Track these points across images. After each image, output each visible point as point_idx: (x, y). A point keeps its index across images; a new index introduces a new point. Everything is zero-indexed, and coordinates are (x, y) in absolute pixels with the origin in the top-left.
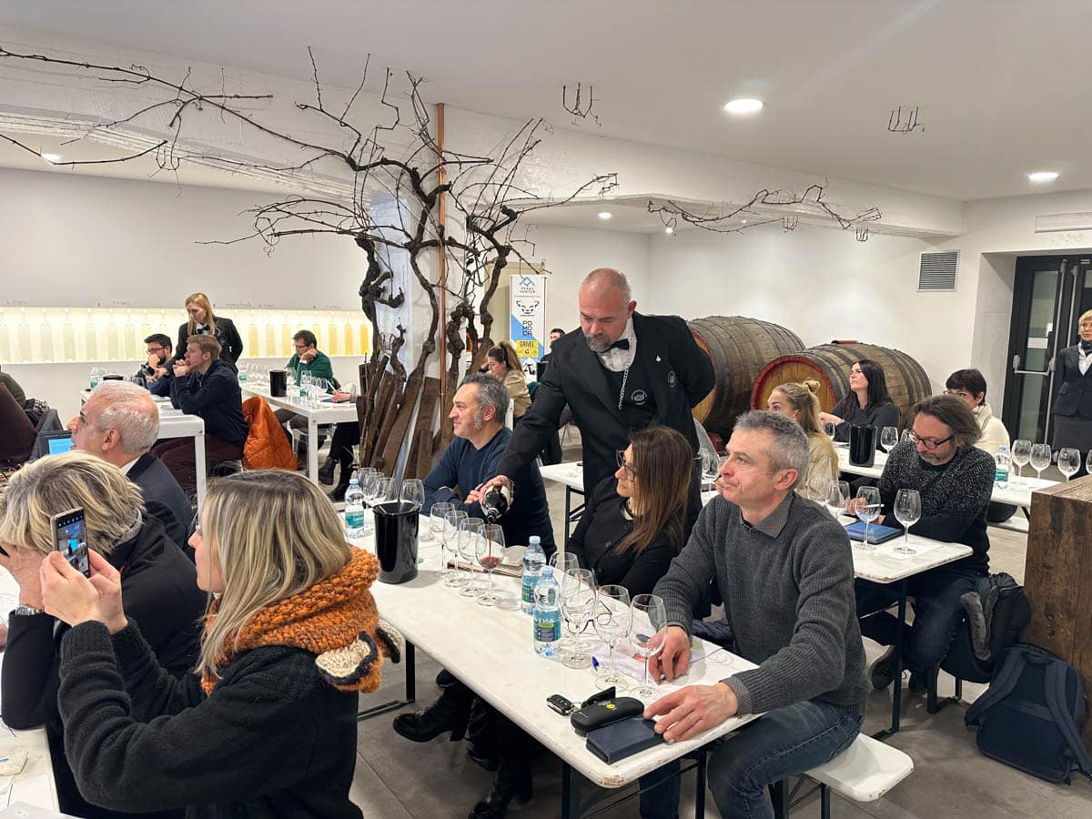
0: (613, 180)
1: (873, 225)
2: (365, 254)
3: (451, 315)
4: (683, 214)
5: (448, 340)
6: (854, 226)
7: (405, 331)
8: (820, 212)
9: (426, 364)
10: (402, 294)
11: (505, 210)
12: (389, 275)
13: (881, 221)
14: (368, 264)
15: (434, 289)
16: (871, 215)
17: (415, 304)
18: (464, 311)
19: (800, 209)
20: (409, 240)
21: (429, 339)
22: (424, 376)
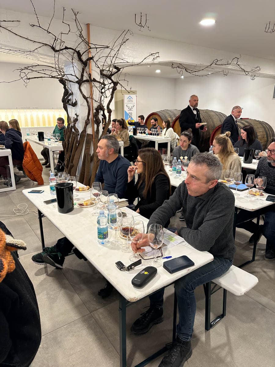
0: (157, 55)
1: (257, 73)
2: (63, 86)
3: (95, 109)
4: (186, 69)
5: (95, 119)
6: (250, 74)
7: (78, 116)
8: (237, 68)
9: (87, 128)
10: (76, 101)
11: (116, 67)
12: (72, 94)
13: (260, 72)
14: (64, 90)
15: (88, 99)
16: (256, 69)
17: (81, 105)
18: (101, 108)
19: (230, 67)
20: (78, 80)
21: (87, 119)
22: (86, 133)
